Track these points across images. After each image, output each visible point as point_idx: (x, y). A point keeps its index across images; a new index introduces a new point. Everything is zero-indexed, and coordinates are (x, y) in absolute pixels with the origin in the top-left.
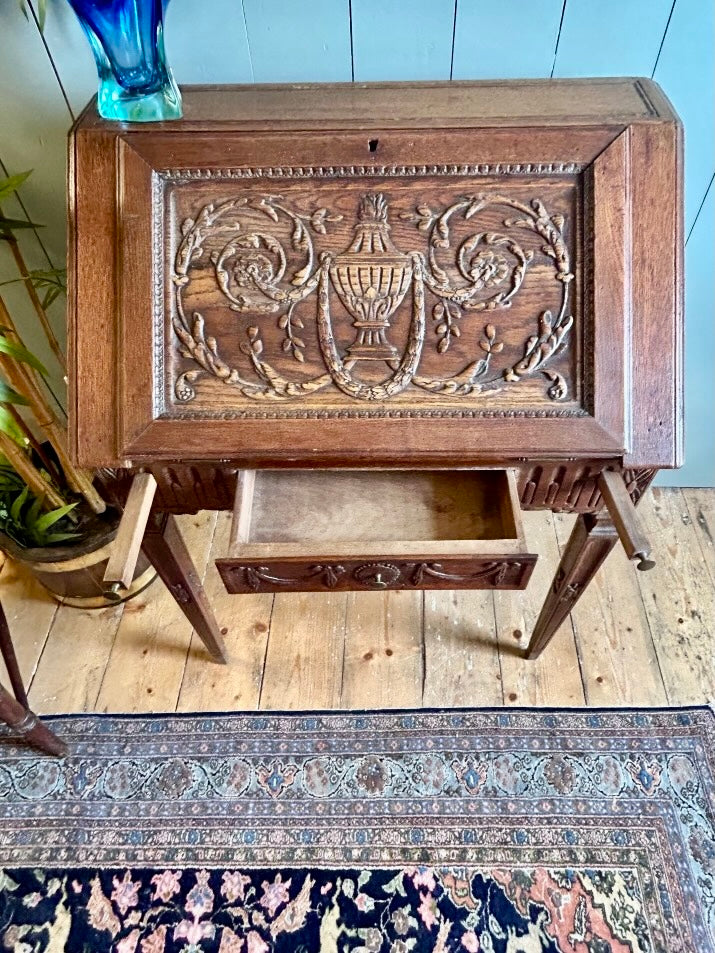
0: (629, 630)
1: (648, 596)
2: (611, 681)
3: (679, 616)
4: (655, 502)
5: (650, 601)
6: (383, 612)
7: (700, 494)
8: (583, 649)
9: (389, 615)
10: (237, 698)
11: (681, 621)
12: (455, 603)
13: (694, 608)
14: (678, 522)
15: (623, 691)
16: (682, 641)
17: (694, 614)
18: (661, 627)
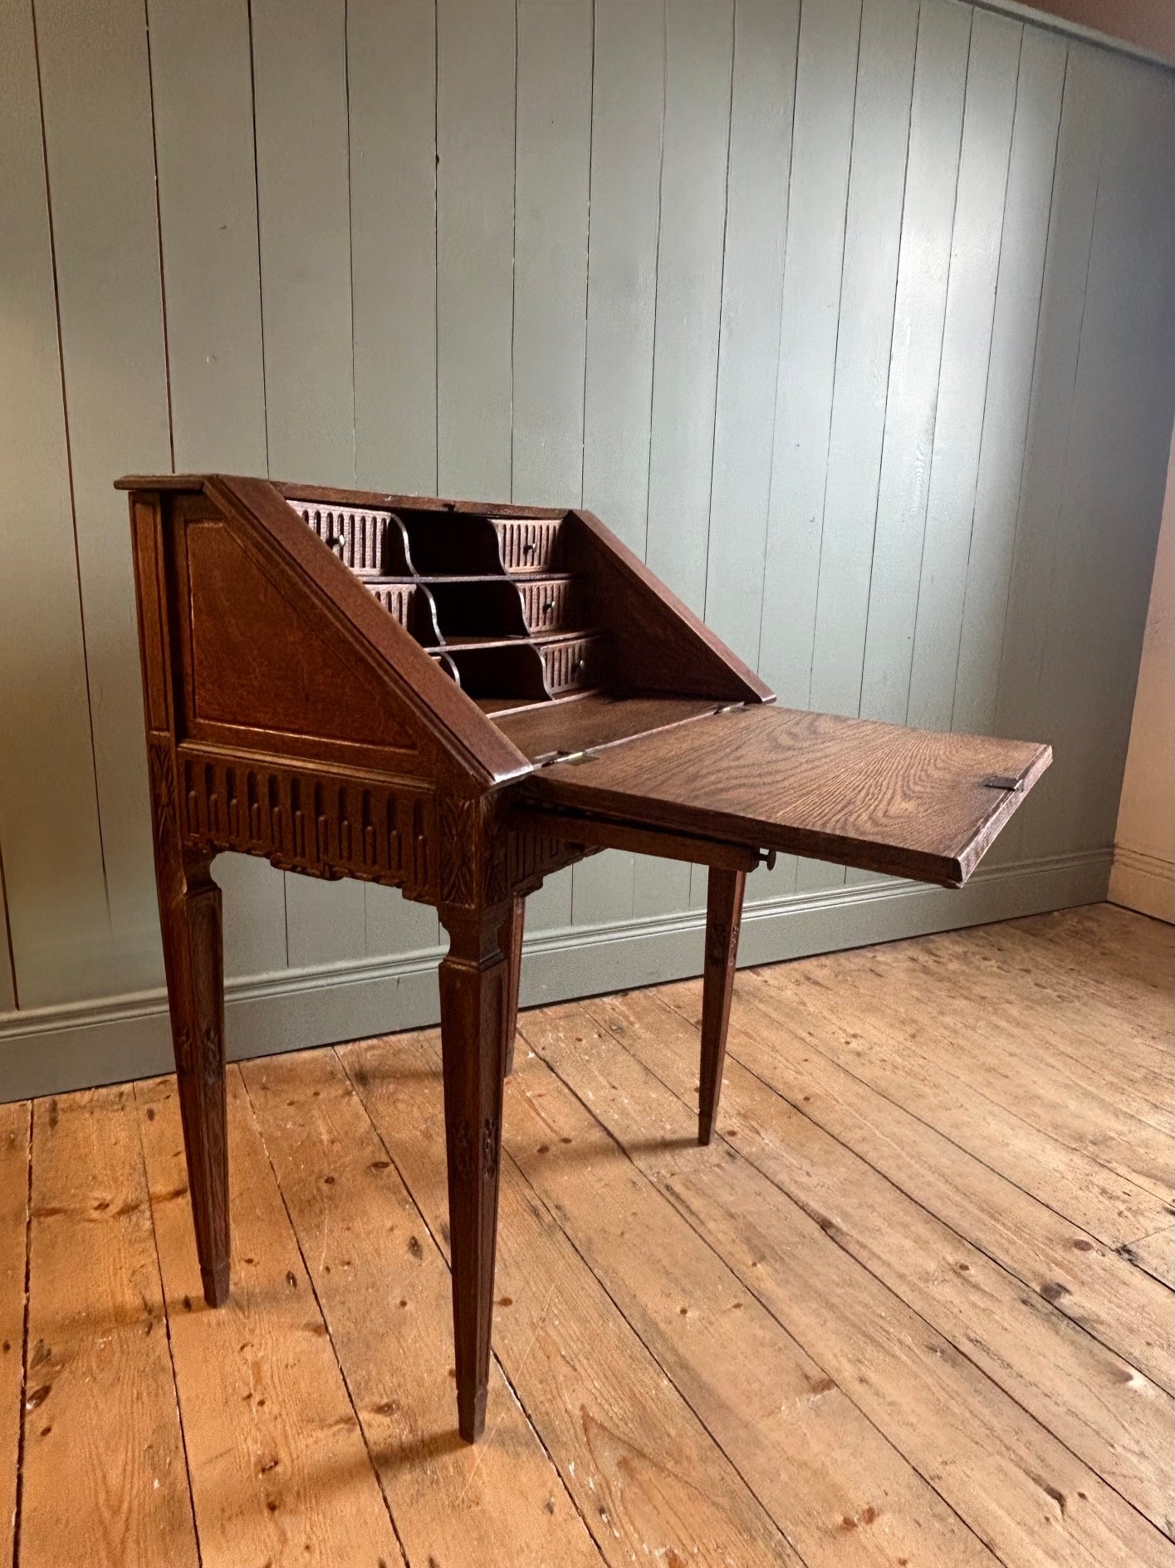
0: (806, 1060)
1: (804, 1035)
2: (818, 1096)
3: (843, 1041)
4: (759, 978)
5: (809, 1039)
6: (533, 1114)
7: (795, 965)
8: (774, 1083)
9: (543, 1115)
10: (391, 1229)
11: (848, 1043)
12: (614, 1087)
13: (852, 1032)
14: (792, 986)
15: (837, 1101)
16: (859, 1054)
17: (855, 1036)
18: (832, 1050)
